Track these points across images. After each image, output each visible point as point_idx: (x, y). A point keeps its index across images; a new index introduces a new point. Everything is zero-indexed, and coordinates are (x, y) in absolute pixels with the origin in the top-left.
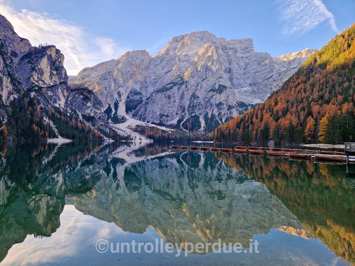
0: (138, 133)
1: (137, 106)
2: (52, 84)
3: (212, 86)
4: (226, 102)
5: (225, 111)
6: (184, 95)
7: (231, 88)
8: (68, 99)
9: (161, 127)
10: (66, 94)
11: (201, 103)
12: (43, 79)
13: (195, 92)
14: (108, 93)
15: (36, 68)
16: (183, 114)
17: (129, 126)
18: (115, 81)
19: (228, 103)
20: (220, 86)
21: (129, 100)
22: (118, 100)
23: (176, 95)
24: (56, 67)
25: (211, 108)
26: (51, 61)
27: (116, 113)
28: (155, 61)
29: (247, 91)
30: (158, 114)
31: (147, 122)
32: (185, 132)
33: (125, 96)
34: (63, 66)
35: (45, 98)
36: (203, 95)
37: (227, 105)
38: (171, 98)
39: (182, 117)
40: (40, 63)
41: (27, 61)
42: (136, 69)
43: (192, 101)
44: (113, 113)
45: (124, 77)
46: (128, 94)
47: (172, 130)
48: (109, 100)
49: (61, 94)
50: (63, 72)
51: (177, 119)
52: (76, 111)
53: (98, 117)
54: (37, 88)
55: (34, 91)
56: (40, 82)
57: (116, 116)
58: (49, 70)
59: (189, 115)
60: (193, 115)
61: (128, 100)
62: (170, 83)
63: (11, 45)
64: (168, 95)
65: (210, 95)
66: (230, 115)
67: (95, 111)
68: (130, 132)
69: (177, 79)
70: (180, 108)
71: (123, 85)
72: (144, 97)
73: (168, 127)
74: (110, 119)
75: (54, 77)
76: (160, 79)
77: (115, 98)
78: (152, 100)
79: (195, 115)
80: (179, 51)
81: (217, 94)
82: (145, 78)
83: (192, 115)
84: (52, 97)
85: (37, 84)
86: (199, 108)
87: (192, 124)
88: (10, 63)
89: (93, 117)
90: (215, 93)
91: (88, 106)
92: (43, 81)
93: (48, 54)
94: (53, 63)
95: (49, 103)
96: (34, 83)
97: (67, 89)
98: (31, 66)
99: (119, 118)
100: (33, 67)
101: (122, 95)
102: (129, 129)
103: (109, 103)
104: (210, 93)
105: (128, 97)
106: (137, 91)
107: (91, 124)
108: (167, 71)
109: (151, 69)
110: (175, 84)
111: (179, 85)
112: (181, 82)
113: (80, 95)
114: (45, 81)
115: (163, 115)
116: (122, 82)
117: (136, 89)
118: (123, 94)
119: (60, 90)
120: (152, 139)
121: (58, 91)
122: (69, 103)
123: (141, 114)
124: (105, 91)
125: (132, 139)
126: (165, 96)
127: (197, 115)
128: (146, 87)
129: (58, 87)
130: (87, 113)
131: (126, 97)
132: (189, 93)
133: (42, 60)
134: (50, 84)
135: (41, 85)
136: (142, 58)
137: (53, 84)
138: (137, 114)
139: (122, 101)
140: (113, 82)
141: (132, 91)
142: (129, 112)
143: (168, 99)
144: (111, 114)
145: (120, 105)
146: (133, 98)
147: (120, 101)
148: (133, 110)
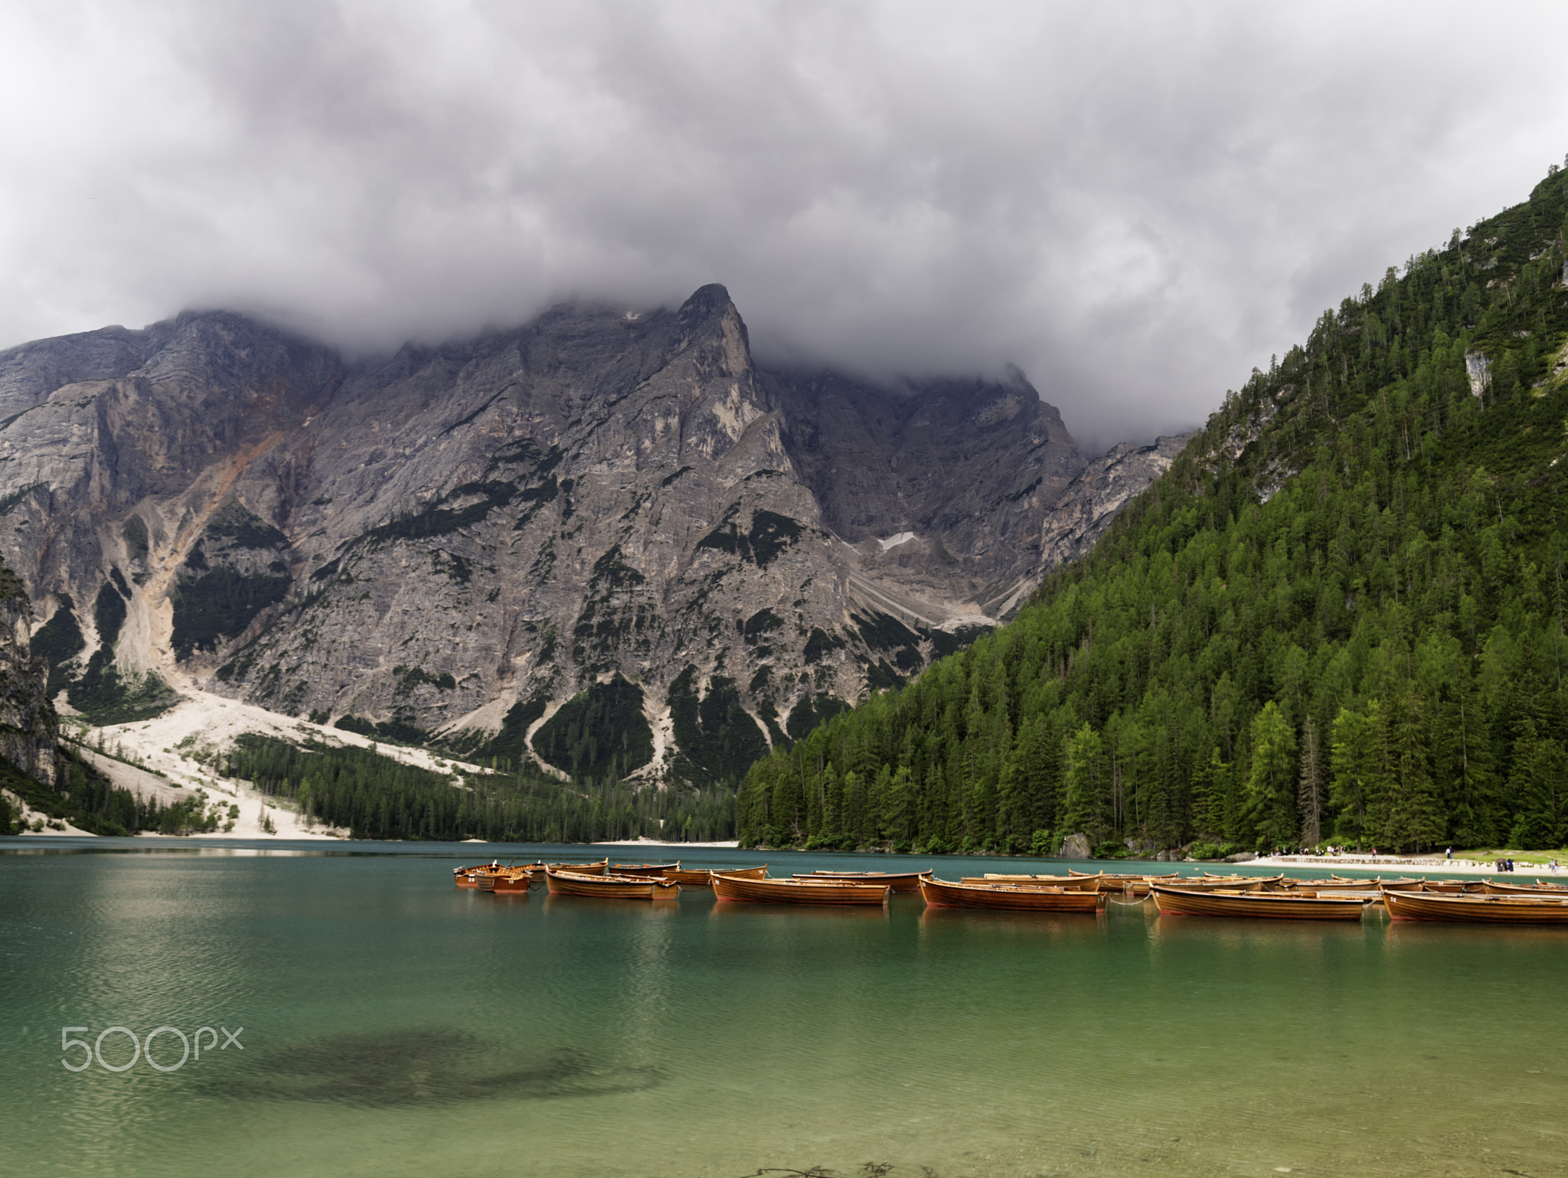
0: (250, 784)
1: (253, 614)
3: (719, 516)
4: (798, 610)
5: (792, 663)
6: (553, 557)
7: (826, 536)
9: (405, 749)
11: (657, 612)
13: (616, 549)
16: (544, 672)
17: (188, 742)
19: (806, 616)
20: (762, 519)
21: (201, 574)
22: (128, 573)
23: (504, 558)
25: (710, 644)
27: (105, 655)
29: (909, 557)
30: (385, 665)
31: (313, 718)
32: (556, 782)
33: (174, 551)
36: (664, 566)
37: (803, 632)
38: (474, 577)
39: (537, 692)
43: (597, 598)
44: (85, 657)
45: (180, 434)
46: (196, 537)
47: (474, 769)
48: (63, 572)
51: (508, 699)
57: (104, 671)
59: (581, 678)
60: (605, 678)
61: (190, 578)
62: (470, 489)
64: (454, 558)
65: (703, 565)
66: (819, 686)
68: (200, 775)
69: (514, 465)
70: (529, 637)
71: (169, 484)
72: (300, 561)
73: (447, 749)
74: (63, 695)
76: (408, 458)
77: (106, 556)
78: (350, 581)
79: (618, 681)
81: (745, 565)
82: (313, 448)
83: (599, 679)
86: (641, 638)
87: (593, 734)
90: (735, 559)
99: (124, 688)
101: (157, 544)
102: (190, 759)
103: (65, 588)
104: (706, 557)
105: (195, 558)
106: (254, 524)
108: (453, 419)
109: (351, 401)
110: (500, 495)
111: (525, 500)
112: (535, 484)
115: (418, 676)
116: (160, 463)
117: (253, 513)
118: (160, 537)
120: (345, 825)
123: (274, 668)
124: (44, 517)
125: (211, 824)
126: (435, 564)
127: (624, 683)
128: (319, 502)
131: (182, 558)
132: (580, 551)
138: (248, 666)
139: (154, 582)
140: (101, 463)
141: (224, 520)
142: (196, 652)
143: (451, 578)
144: (74, 660)
145: (136, 608)
146: (227, 564)
147: (139, 579)
148: (224, 640)
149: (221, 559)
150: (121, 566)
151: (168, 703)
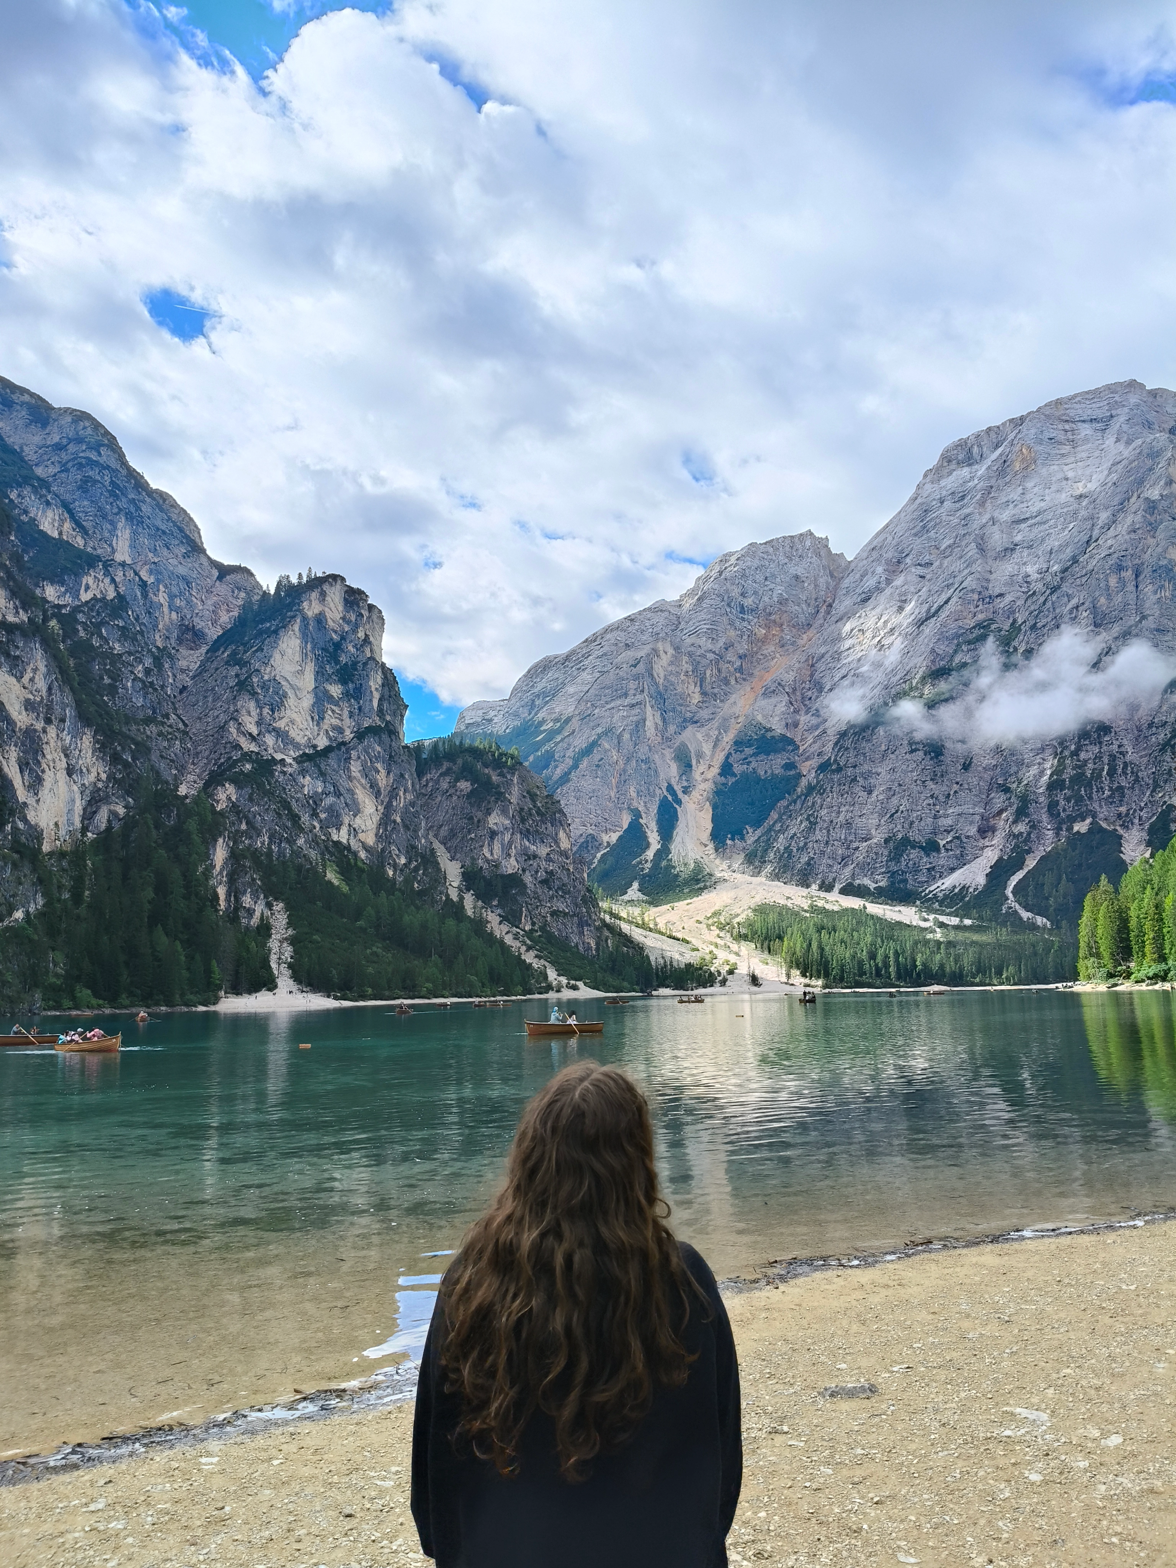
0: (752, 945)
1: (772, 807)
2: (322, 743)
8: (394, 804)
9: (897, 908)
10: (383, 779)
11: (1128, 758)
12: (281, 724)
14: (628, 760)
15: (255, 680)
16: (1021, 828)
17: (716, 914)
18: (661, 699)
21: (731, 780)
22: (678, 787)
24: (346, 664)
26: (321, 644)
27: (663, 852)
28: (863, 576)
30: (878, 837)
31: (821, 888)
32: (1033, 927)
33: (710, 766)
34: (372, 658)
35: (286, 805)
36: (1133, 714)
38: (945, 752)
39: (1017, 846)
40: (271, 656)
41: (226, 655)
42: (768, 627)
43: (1067, 753)
45: (708, 673)
46: (726, 752)
47: (955, 921)
48: (633, 793)
49: (363, 781)
50: (371, 683)
51: (990, 856)
52: (433, 851)
53: (542, 875)
54: (248, 766)
55: (234, 781)
56: (270, 740)
57: (664, 863)
58: (308, 681)
59: (1058, 830)
60: (1082, 827)
61: (723, 784)
62: (937, 674)
63: (178, 602)
67: (526, 848)
68: (719, 941)
69: (976, 645)
70: (1003, 796)
71: (704, 714)
72: (808, 759)
73: (934, 905)
75: (333, 711)
77: (662, 776)
78: (839, 769)
80: (982, 504)
82: (813, 666)
83: (1076, 828)
84: (321, 800)
85: (256, 750)
86: (1116, 785)
88: (147, 671)
89: (514, 880)
91: (491, 826)
92: (281, 735)
93: (310, 614)
94: (331, 650)
95: (302, 830)
96: (238, 747)
97: (391, 756)
98: (237, 676)
99: (677, 876)
100: (243, 678)
101: (698, 762)
102: (713, 928)
103: (635, 804)
105: (726, 769)
106: (769, 735)
107: (499, 911)
108: (923, 616)
109: (841, 619)
113: (457, 780)
114: (293, 734)
115: (906, 843)
116: (696, 698)
117: (768, 725)
118: (700, 755)
119: (359, 763)
120: (818, 976)
121: (349, 769)
122: (398, 820)
123: (787, 849)
124: (614, 753)
125: (712, 980)
126: (910, 744)
127: (1102, 830)
129: (348, 751)
130: (487, 861)
131: (716, 770)
133: (280, 643)
134: (315, 742)
135: (271, 751)
136: (793, 570)
137: (328, 744)
138: (767, 850)
139: (697, 790)
140: (652, 707)
141: (746, 735)
142: (729, 842)
143: (925, 755)
144: (643, 857)
145: (685, 813)
146: (751, 770)
147: (686, 790)
148: (750, 831)
149: (745, 766)
150: (674, 782)
151: (708, 884)
